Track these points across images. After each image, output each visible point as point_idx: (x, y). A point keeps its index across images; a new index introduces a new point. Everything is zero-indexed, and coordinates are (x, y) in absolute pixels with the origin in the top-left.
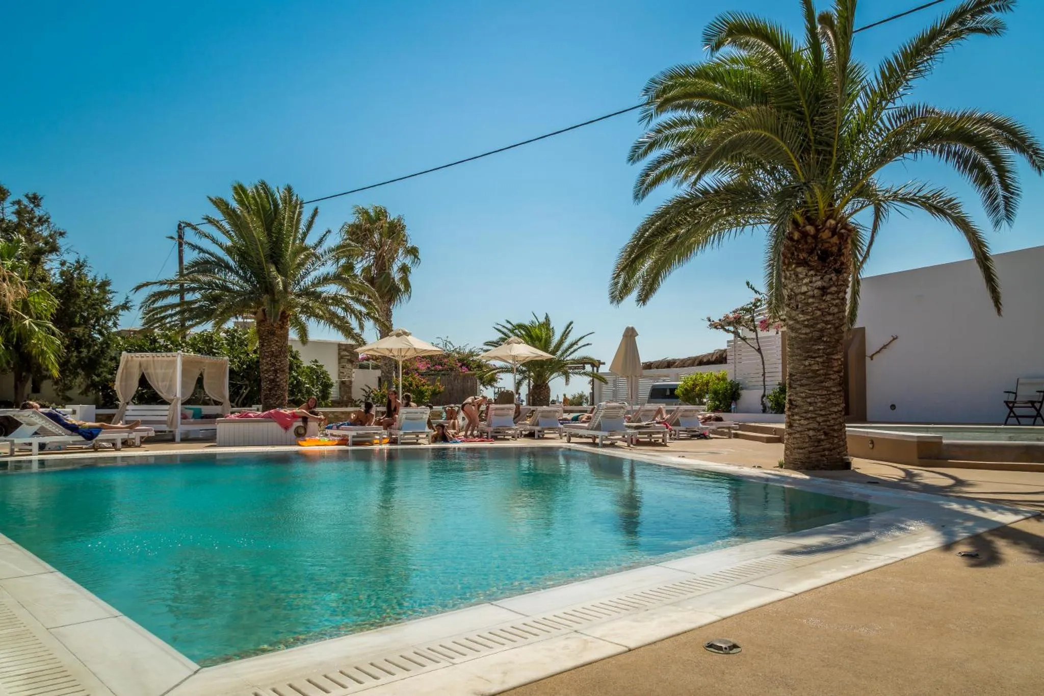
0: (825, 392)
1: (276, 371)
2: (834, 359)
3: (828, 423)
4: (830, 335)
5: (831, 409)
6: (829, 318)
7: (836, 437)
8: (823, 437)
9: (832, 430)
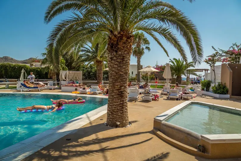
0: (112, 97)
1: (99, 74)
2: (116, 85)
3: (112, 109)
4: (114, 76)
5: (114, 104)
6: (114, 69)
7: (115, 114)
8: (110, 114)
9: (113, 111)
